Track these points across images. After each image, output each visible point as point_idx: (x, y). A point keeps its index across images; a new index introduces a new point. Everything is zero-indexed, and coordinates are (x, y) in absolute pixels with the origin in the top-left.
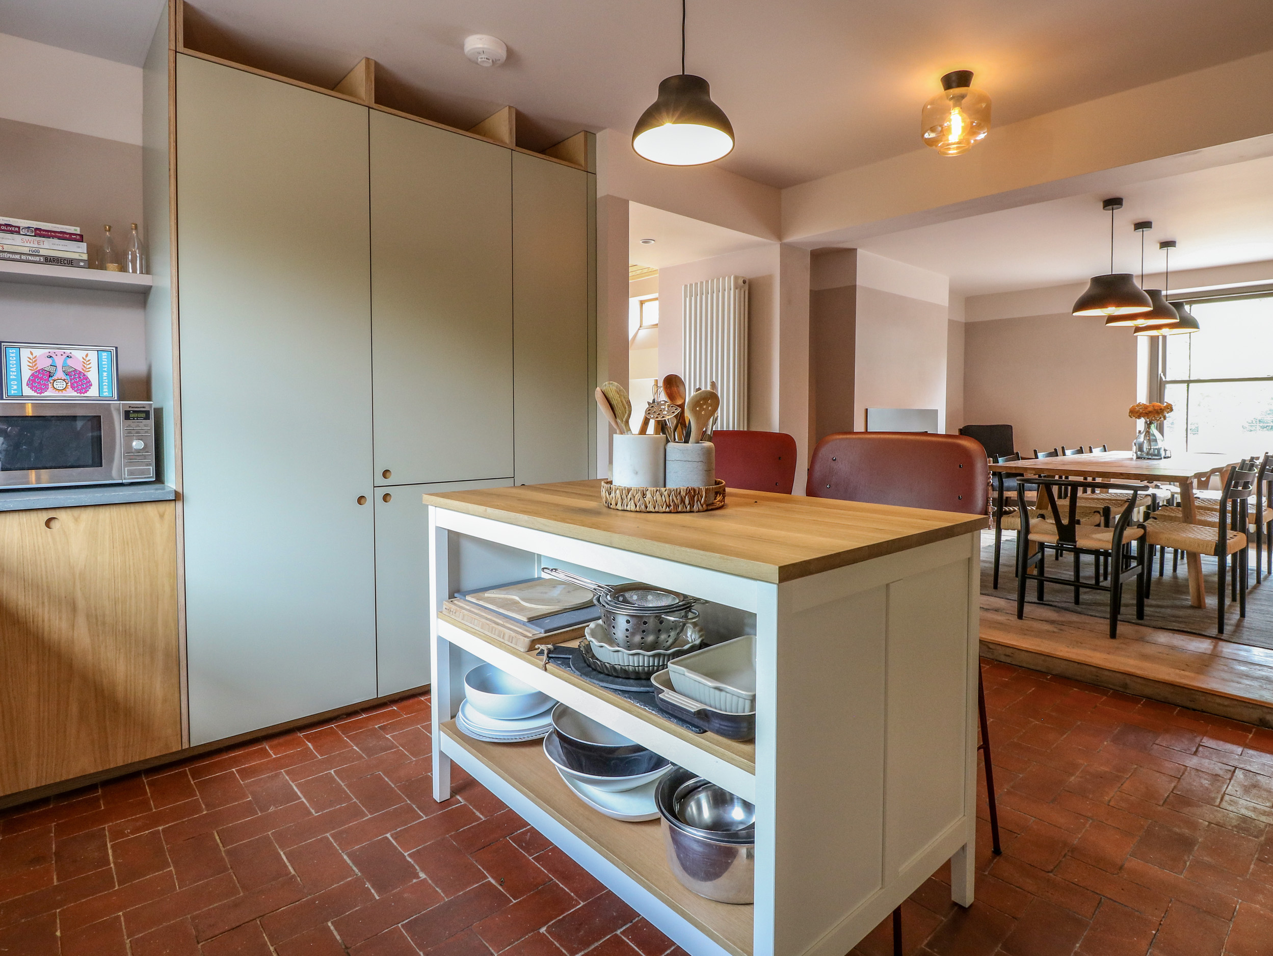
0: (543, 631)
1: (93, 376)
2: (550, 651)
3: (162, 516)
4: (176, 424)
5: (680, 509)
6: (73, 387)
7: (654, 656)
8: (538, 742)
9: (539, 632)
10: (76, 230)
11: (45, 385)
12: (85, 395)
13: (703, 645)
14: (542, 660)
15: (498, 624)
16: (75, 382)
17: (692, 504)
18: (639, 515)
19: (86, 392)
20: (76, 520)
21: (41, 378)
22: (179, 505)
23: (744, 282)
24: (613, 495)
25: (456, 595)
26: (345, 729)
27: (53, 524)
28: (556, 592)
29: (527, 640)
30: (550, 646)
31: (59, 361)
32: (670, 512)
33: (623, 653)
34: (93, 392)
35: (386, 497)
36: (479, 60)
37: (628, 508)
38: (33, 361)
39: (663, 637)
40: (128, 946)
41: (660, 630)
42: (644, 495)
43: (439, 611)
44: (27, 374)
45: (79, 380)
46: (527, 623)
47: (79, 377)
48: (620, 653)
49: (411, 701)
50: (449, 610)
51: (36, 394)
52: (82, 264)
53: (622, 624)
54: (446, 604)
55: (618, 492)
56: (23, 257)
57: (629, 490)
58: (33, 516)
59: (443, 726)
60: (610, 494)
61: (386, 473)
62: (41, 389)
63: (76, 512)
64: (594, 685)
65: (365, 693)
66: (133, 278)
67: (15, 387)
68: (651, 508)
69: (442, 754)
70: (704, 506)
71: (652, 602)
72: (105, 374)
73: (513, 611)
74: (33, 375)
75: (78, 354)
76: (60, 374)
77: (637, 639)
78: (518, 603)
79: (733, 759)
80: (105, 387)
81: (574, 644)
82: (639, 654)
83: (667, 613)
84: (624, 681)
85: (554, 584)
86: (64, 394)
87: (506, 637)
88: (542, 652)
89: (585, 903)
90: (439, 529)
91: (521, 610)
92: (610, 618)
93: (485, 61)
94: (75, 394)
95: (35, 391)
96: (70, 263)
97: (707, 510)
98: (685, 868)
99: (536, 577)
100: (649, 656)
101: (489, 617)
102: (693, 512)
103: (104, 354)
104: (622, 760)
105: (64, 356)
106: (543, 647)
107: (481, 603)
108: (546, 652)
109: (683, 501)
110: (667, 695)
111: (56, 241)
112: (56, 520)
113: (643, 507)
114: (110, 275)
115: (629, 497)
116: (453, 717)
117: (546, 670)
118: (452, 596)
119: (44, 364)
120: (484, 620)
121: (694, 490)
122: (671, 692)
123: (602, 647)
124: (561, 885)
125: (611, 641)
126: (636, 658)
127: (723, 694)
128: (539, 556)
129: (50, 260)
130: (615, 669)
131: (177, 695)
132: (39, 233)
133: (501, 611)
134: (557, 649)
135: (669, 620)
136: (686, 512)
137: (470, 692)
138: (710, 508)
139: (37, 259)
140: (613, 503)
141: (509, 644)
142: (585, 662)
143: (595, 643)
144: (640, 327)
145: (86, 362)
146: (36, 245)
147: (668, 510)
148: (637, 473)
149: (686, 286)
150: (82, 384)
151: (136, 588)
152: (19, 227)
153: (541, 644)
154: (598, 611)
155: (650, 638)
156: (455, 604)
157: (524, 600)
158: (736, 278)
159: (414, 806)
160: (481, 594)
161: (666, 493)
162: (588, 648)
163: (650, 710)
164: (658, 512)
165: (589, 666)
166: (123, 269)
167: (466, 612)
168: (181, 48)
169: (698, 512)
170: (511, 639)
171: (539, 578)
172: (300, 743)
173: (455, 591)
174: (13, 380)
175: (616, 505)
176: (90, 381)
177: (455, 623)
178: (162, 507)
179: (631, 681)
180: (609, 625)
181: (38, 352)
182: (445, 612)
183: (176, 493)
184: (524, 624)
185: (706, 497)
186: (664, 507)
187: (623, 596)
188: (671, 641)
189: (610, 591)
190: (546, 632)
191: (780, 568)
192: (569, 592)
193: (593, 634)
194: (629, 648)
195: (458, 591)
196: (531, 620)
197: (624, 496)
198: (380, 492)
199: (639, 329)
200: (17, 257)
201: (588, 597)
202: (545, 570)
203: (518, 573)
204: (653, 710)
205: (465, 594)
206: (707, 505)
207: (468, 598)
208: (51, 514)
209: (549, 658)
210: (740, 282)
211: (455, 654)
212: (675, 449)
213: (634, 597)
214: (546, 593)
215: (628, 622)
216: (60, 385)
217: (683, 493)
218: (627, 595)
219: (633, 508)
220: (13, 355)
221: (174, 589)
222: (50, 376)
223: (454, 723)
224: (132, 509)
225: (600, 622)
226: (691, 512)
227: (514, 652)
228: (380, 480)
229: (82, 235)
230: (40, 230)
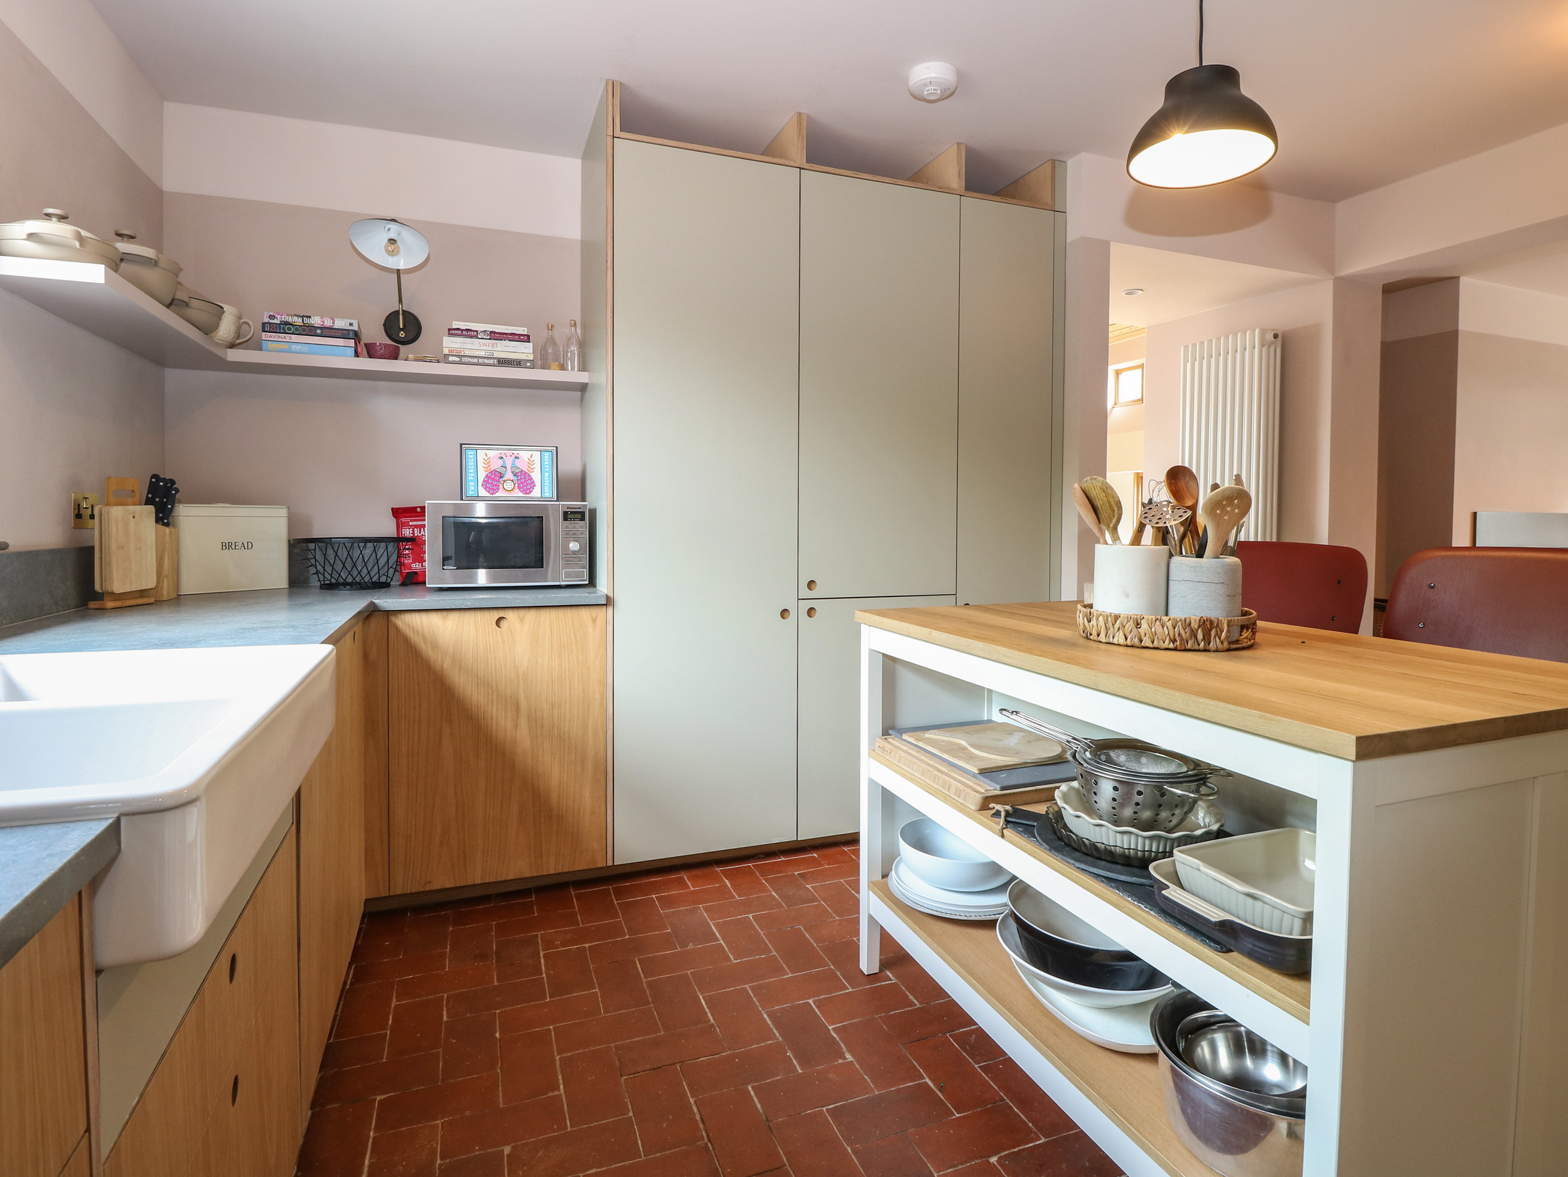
0: (998, 787)
1: (536, 476)
2: (1007, 814)
3: (594, 621)
4: (608, 526)
5: (1189, 646)
6: (519, 488)
7: (1151, 838)
8: (990, 924)
9: (994, 789)
10: (524, 331)
11: (496, 485)
12: (530, 495)
13: (1220, 834)
14: (998, 823)
15: (942, 772)
16: (521, 483)
17: (1207, 638)
18: (1130, 650)
19: (530, 492)
20: (522, 620)
21: (494, 479)
22: (610, 609)
23: (1276, 336)
24: (1094, 622)
25: (890, 732)
26: (764, 871)
27: (503, 623)
28: (1013, 741)
29: (978, 798)
30: (1008, 808)
31: (509, 462)
32: (1175, 649)
33: (1108, 828)
34: (536, 493)
35: (811, 612)
36: (925, 93)
37: (1115, 641)
38: (488, 462)
39: (1164, 814)
40: (558, 1063)
41: (1160, 806)
42: (1138, 625)
43: (872, 750)
44: (482, 475)
45: (524, 481)
46: (979, 776)
47: (525, 478)
48: (1103, 828)
49: (833, 850)
50: (883, 749)
51: (489, 495)
52: (528, 364)
53: (1106, 789)
54: (880, 742)
55: (1101, 618)
56: (481, 361)
57: (1117, 617)
58: (486, 614)
59: (872, 885)
60: (1089, 621)
61: (811, 584)
62: (493, 489)
63: (522, 612)
64: (1068, 864)
65: (782, 833)
66: (573, 376)
67: (472, 488)
68: (1147, 642)
69: (871, 918)
70: (1226, 644)
71: (1149, 766)
72: (547, 474)
73: (960, 758)
74: (487, 476)
75: (524, 455)
76: (509, 475)
77: (1128, 812)
78: (965, 749)
79: (1274, 996)
80: (547, 488)
81: (1041, 809)
82: (1130, 833)
83: (1172, 784)
84: (1109, 865)
85: (1009, 730)
86: (513, 494)
87: (953, 790)
88: (997, 814)
89: (1047, 1140)
90: (872, 652)
91: (970, 758)
92: (1090, 782)
93: (932, 93)
94: (521, 494)
95: (489, 492)
96: (518, 363)
97: (1228, 650)
98: (1194, 1129)
99: (986, 719)
100: (1145, 838)
101: (931, 762)
102: (1209, 651)
103: (547, 454)
104: (1103, 967)
105: (513, 456)
106: (999, 807)
107: (921, 744)
108: (1003, 814)
109: (1194, 634)
110: (1173, 893)
111: (507, 342)
112: (505, 620)
113: (1136, 640)
114: (552, 375)
115: (1117, 625)
116: (885, 876)
117: (1003, 836)
118: (885, 733)
119: (496, 465)
120: (924, 766)
121: (1211, 622)
122: (1179, 890)
123: (1078, 817)
124: (1016, 1110)
125: (1089, 808)
126: (1126, 837)
127: (1258, 904)
128: (990, 691)
129: (503, 362)
130: (1096, 848)
131: (603, 808)
132: (494, 336)
133: (945, 756)
134: (1016, 813)
135: (1174, 794)
136: (1199, 650)
137: (906, 850)
138: (1234, 647)
139: (491, 361)
140: (1094, 633)
141: (956, 798)
142: (1055, 833)
143: (1069, 813)
144: (1115, 404)
145: (531, 463)
146: (490, 349)
147: (1171, 646)
148: (1128, 595)
149: (1186, 347)
150: (527, 484)
151: (570, 695)
152: (477, 331)
153: (997, 803)
154: (1073, 769)
155: (1146, 814)
156: (889, 742)
157: (973, 746)
158: (1263, 332)
159: (838, 973)
160: (919, 734)
161: (1169, 624)
162: (1059, 815)
163: (1147, 910)
164: (1157, 648)
165: (1061, 839)
166: (563, 368)
167: (903, 754)
168: (618, 133)
169: (1217, 651)
170: (958, 792)
171: (990, 721)
172: (718, 879)
173: (890, 728)
174: (471, 481)
175: (1098, 635)
176: (534, 482)
177: (889, 765)
178: (595, 611)
179: (1119, 867)
180: (1089, 791)
181: (493, 454)
182: (878, 751)
183: (607, 597)
184: (974, 776)
185: (1228, 631)
186: (1167, 641)
187: (1108, 755)
188: (1175, 821)
189: (1090, 747)
190: (1002, 789)
191: (1358, 739)
192: (1029, 742)
193: (1065, 798)
194: (1116, 823)
195: (893, 728)
196: (984, 772)
197: (1110, 624)
198: (805, 606)
199: (1113, 407)
200: (475, 360)
201: (1056, 751)
202: (1004, 712)
203: (960, 710)
204: (1151, 910)
205: (901, 731)
206: (1230, 643)
207: (905, 737)
208: (501, 614)
209: (1007, 822)
210: (1269, 336)
211: (888, 801)
212: (1184, 565)
213: (1121, 757)
214: (1000, 740)
215: (1116, 789)
216: (509, 485)
217: (1195, 625)
218: (1112, 754)
219: (1122, 641)
220: (472, 457)
221: (603, 695)
222: (501, 477)
223: (886, 884)
224: (569, 612)
225: (1075, 784)
226: (1205, 650)
227: (962, 809)
228: (805, 592)
229: (529, 336)
230: (494, 332)
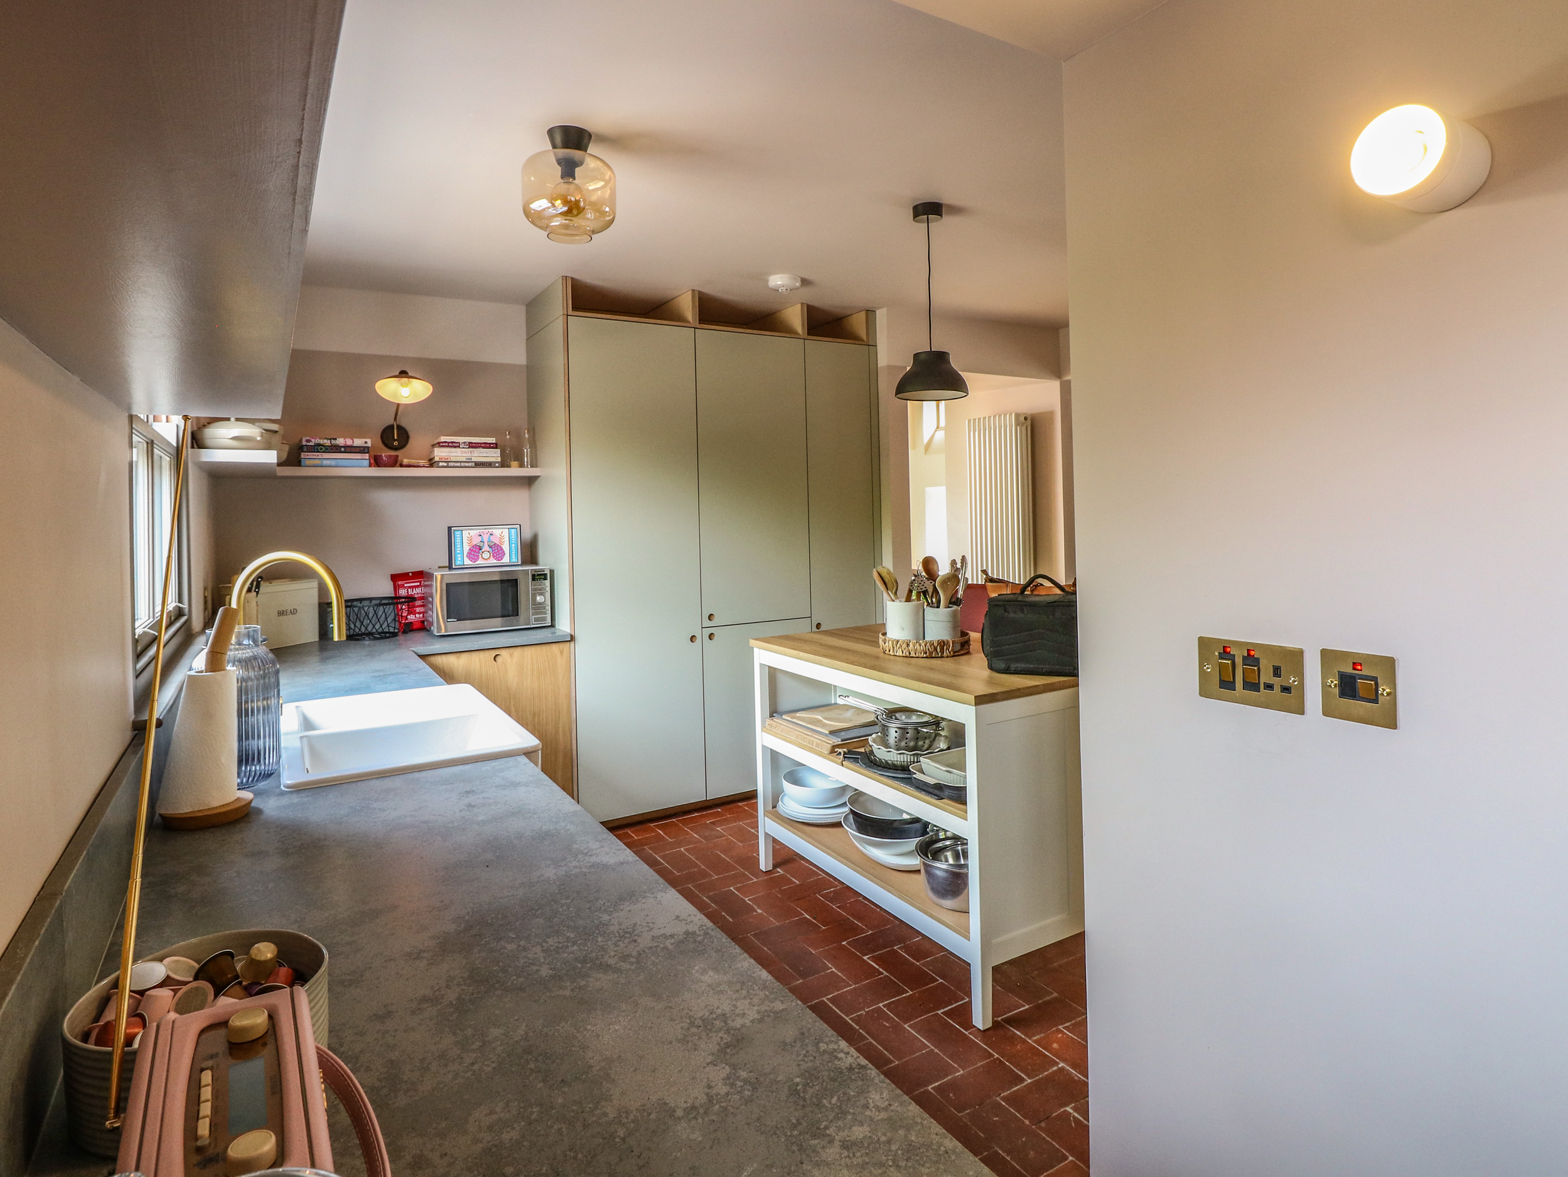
0: (840, 740)
1: (504, 547)
2: (846, 754)
3: (560, 653)
4: (570, 585)
5: (933, 656)
6: (494, 557)
7: (914, 755)
8: (838, 825)
9: (838, 741)
10: (492, 441)
11: (477, 556)
12: (500, 563)
14: (840, 759)
15: (806, 735)
16: (495, 553)
17: (942, 651)
18: (905, 659)
19: (500, 559)
20: (513, 655)
21: (475, 551)
22: (572, 644)
24: (887, 644)
25: (774, 715)
27: (498, 659)
28: (848, 714)
29: (829, 746)
30: (846, 751)
31: (486, 538)
32: (927, 657)
33: (894, 753)
34: (505, 560)
35: (711, 636)
37: (898, 654)
38: (470, 539)
39: (920, 742)
41: (918, 738)
42: (908, 645)
43: (763, 726)
44: (466, 549)
46: (829, 735)
47: (496, 548)
48: (891, 753)
50: (771, 725)
51: (472, 563)
52: (497, 465)
53: (892, 732)
54: (768, 721)
55: (890, 642)
56: (463, 465)
57: (898, 641)
58: (485, 653)
59: (767, 811)
60: (885, 643)
61: (710, 617)
62: (475, 559)
63: (513, 650)
64: (875, 774)
65: (698, 796)
66: (529, 471)
67: (460, 559)
68: (913, 654)
69: (767, 835)
70: (952, 653)
71: (913, 719)
72: (512, 545)
73: (818, 726)
74: (470, 549)
75: (497, 532)
76: (486, 548)
77: (902, 742)
78: (821, 721)
79: (956, 813)
80: (513, 556)
81: (863, 750)
82: (904, 753)
83: (923, 727)
84: (894, 771)
85: (847, 707)
86: (490, 563)
87: (814, 745)
88: (839, 754)
90: (761, 665)
91: (824, 725)
92: (884, 730)
93: (784, 291)
94: (497, 563)
95: (471, 561)
96: (490, 465)
97: (954, 656)
99: (833, 702)
100: (911, 755)
101: (801, 730)
102: (943, 657)
103: (511, 530)
104: (896, 829)
105: (489, 534)
106: (840, 751)
107: (795, 720)
108: (843, 754)
109: (936, 649)
110: (919, 777)
111: (481, 450)
112: (500, 657)
113: (908, 653)
114: (513, 471)
115: (898, 646)
116: (774, 804)
117: (843, 766)
118: (771, 716)
119: (477, 541)
120: (798, 733)
121: (944, 642)
122: (921, 774)
123: (879, 749)
125: (886, 744)
128: (835, 687)
129: (478, 465)
131: (571, 785)
132: (470, 445)
133: (810, 726)
134: (851, 753)
135: (924, 732)
136: (939, 657)
137: (787, 786)
138: (955, 654)
139: (470, 464)
140: (888, 650)
141: (816, 749)
142: (868, 758)
143: (875, 746)
145: (501, 537)
146: (468, 455)
147: (925, 655)
148: (903, 629)
150: (499, 554)
151: (546, 706)
152: (459, 443)
153: (839, 749)
154: (877, 728)
155: (911, 742)
156: (775, 721)
157: (825, 719)
159: (747, 872)
160: (793, 714)
161: (923, 644)
163: (910, 788)
164: (918, 657)
165: (871, 761)
166: (521, 466)
167: (784, 727)
168: (571, 312)
169: (947, 657)
170: (817, 746)
171: (835, 704)
172: (653, 830)
173: (774, 712)
174: (458, 553)
175: (889, 651)
176: (503, 551)
177: (775, 735)
178: (562, 646)
179: (899, 771)
180: (884, 734)
181: (474, 532)
182: (767, 727)
183: (569, 635)
184: (826, 735)
185: (953, 646)
186: (922, 654)
187: (895, 716)
188: (926, 746)
189: (886, 713)
190: (842, 741)
192: (858, 714)
193: (875, 743)
194: (897, 749)
195: (776, 712)
196: (831, 733)
197: (895, 645)
198: (707, 632)
200: (458, 464)
201: (872, 718)
202: (841, 697)
203: (818, 699)
204: (912, 788)
205: (781, 714)
206: (954, 653)
207: (784, 717)
208: (497, 652)
209: (845, 757)
211: (775, 757)
212: (930, 612)
213: (903, 717)
214: (841, 714)
215: (896, 732)
216: (487, 556)
217: (935, 644)
218: (897, 715)
219: (901, 654)
220: (458, 536)
221: (569, 706)
222: (480, 549)
223: (777, 811)
224: (544, 647)
225: (879, 734)
226: (942, 657)
227: (820, 754)
228: (706, 623)
229: (496, 445)
230: (470, 443)
